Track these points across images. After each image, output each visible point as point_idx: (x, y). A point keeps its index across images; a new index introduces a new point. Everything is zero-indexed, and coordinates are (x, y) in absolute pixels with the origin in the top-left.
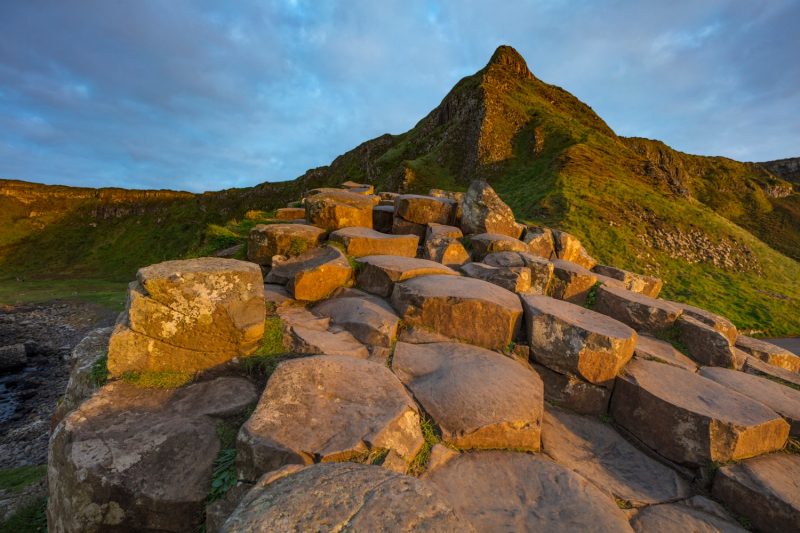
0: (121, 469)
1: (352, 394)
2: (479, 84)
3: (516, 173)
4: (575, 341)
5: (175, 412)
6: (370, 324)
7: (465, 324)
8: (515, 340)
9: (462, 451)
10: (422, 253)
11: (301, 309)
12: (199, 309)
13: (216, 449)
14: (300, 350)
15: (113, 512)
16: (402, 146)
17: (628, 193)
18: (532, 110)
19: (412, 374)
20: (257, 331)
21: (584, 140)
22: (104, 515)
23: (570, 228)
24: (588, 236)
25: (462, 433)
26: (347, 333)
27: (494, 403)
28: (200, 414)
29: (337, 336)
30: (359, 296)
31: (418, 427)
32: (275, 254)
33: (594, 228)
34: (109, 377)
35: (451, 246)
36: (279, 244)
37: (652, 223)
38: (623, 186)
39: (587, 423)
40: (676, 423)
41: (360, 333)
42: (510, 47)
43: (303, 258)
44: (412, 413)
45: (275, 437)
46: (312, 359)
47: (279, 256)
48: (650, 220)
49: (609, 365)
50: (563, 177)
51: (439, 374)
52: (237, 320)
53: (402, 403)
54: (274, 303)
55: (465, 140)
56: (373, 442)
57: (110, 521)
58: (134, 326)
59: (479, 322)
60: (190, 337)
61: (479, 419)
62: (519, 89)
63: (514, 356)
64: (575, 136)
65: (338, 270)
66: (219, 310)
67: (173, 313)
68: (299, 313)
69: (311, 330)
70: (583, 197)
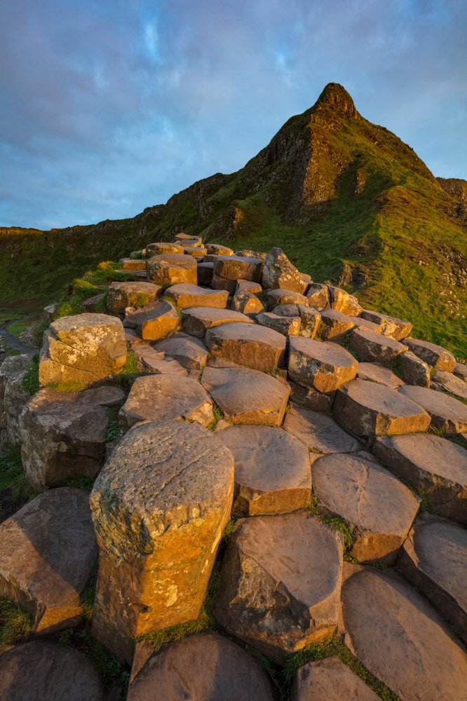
0: (64, 427)
1: (177, 394)
2: (307, 124)
3: (338, 214)
4: (314, 368)
5: (82, 404)
6: (189, 356)
7: (249, 357)
8: (279, 366)
9: (235, 424)
10: (230, 305)
11: (147, 346)
12: (89, 348)
13: (107, 421)
14: (147, 371)
15: (62, 446)
16: (233, 186)
17: (438, 234)
18: (356, 151)
19: (212, 385)
20: (122, 360)
21: (403, 182)
22: (59, 448)
23: (383, 267)
24: (398, 274)
25: (235, 415)
26: (175, 361)
27: (254, 400)
28: (96, 404)
29: (169, 363)
30: (184, 337)
31: (212, 412)
32: (127, 306)
33: (404, 267)
34: (41, 386)
35: (250, 300)
36: (129, 299)
37: (458, 263)
38: (435, 228)
39: (317, 415)
40: (362, 415)
41: (184, 361)
42: (339, 85)
43: (147, 310)
44: (208, 405)
45: (137, 413)
46: (155, 376)
47: (130, 308)
48: (456, 260)
49: (332, 382)
50: (380, 218)
51: (227, 385)
52: (111, 354)
53: (204, 399)
54: (129, 341)
55: (291, 181)
56: (186, 416)
57: (61, 450)
58: (52, 357)
59: (257, 355)
60: (84, 363)
61: (244, 408)
62: (345, 130)
63: (278, 376)
64: (394, 178)
65: (169, 320)
66: (101, 349)
67: (74, 350)
68: (145, 348)
69: (153, 358)
70: (396, 238)
